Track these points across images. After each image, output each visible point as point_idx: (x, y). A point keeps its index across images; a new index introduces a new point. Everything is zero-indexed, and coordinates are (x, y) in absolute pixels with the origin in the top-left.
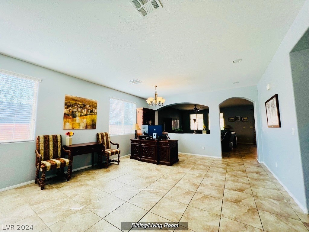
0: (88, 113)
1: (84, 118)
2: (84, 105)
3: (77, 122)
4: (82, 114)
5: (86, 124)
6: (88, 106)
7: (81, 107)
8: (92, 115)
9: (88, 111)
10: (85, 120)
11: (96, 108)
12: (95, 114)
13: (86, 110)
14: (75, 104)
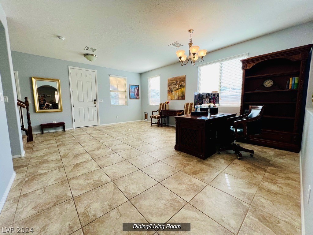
0: (179, 88)
2: (177, 82)
3: (173, 95)
4: (176, 89)
5: (178, 96)
6: (179, 82)
7: (175, 84)
8: (182, 88)
9: (179, 86)
10: (177, 93)
11: (184, 82)
12: (184, 87)
13: (177, 85)
14: (172, 83)
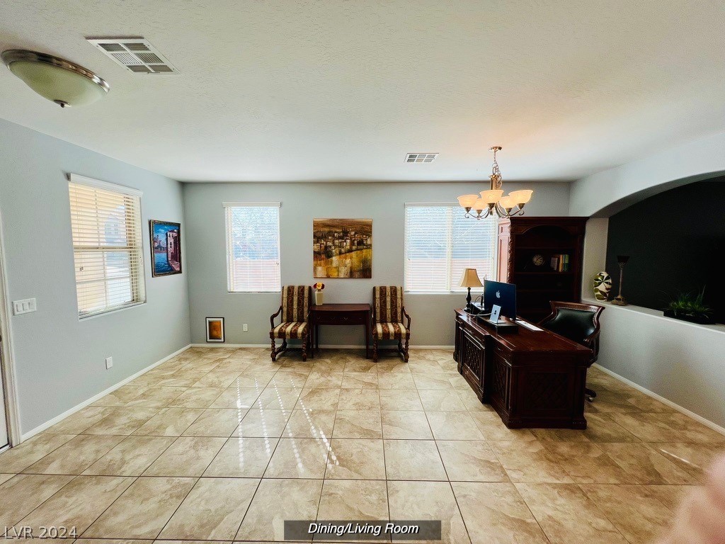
0: (354, 248)
1: (346, 259)
2: (346, 233)
3: (334, 265)
4: (343, 250)
5: (351, 268)
6: (353, 233)
7: (340, 238)
8: (362, 249)
9: (352, 244)
10: (348, 261)
11: (370, 236)
12: (369, 246)
13: (348, 241)
14: (330, 233)
